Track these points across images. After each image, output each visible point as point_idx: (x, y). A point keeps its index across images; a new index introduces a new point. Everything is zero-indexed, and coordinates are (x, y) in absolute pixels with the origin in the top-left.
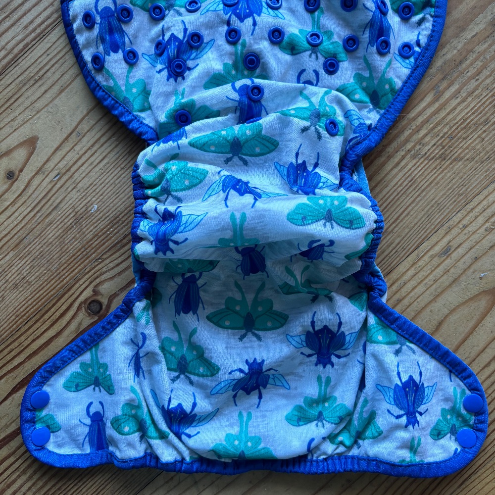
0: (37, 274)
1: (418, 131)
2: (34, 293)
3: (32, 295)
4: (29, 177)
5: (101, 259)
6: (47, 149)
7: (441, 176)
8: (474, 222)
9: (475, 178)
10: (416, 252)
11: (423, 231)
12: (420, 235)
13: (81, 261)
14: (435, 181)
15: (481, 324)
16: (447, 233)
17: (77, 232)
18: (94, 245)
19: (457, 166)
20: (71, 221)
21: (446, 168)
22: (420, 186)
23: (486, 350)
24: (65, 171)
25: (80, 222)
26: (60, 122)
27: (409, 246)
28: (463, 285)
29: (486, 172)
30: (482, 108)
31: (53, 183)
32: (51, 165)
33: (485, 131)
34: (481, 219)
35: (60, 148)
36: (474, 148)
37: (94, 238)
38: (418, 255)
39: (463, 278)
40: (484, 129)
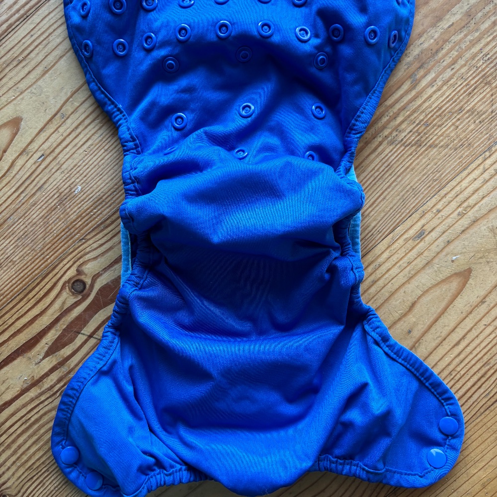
0: (22, 253)
1: (395, 118)
2: (18, 273)
3: (16, 275)
4: (13, 158)
5: (84, 239)
6: (31, 130)
7: (416, 162)
8: (447, 207)
9: (449, 165)
10: (391, 235)
11: (398, 216)
12: (395, 219)
13: (65, 241)
14: (411, 167)
15: (452, 305)
16: (421, 217)
17: (61, 213)
18: (77, 226)
19: (432, 153)
20: (55, 202)
21: (421, 154)
22: (396, 171)
23: (457, 330)
24: (49, 152)
25: (64, 202)
26: (43, 103)
27: (385, 230)
28: (436, 267)
29: (460, 158)
30: (456, 97)
31: (37, 164)
32: (35, 145)
33: (459, 119)
34: (454, 204)
35: (44, 129)
36: (448, 136)
37: (77, 218)
38: (392, 239)
39: (436, 261)
40: (458, 117)
